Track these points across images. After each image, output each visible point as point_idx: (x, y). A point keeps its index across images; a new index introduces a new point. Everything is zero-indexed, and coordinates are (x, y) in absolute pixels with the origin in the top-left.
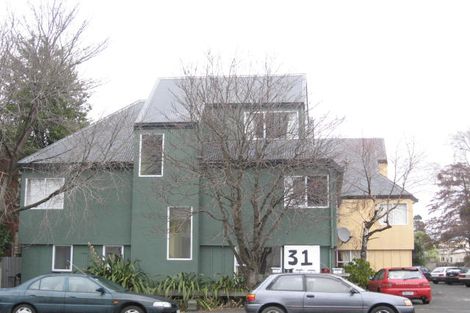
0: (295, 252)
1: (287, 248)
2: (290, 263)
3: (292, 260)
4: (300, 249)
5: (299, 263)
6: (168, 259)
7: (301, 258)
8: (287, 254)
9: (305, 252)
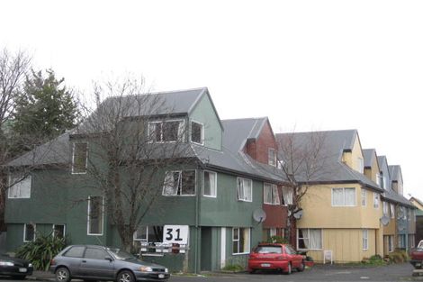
0: (171, 230)
1: (166, 228)
2: (168, 239)
3: (169, 236)
4: (175, 228)
5: (173, 239)
6: (88, 234)
7: (175, 234)
8: (165, 231)
9: (178, 231)
